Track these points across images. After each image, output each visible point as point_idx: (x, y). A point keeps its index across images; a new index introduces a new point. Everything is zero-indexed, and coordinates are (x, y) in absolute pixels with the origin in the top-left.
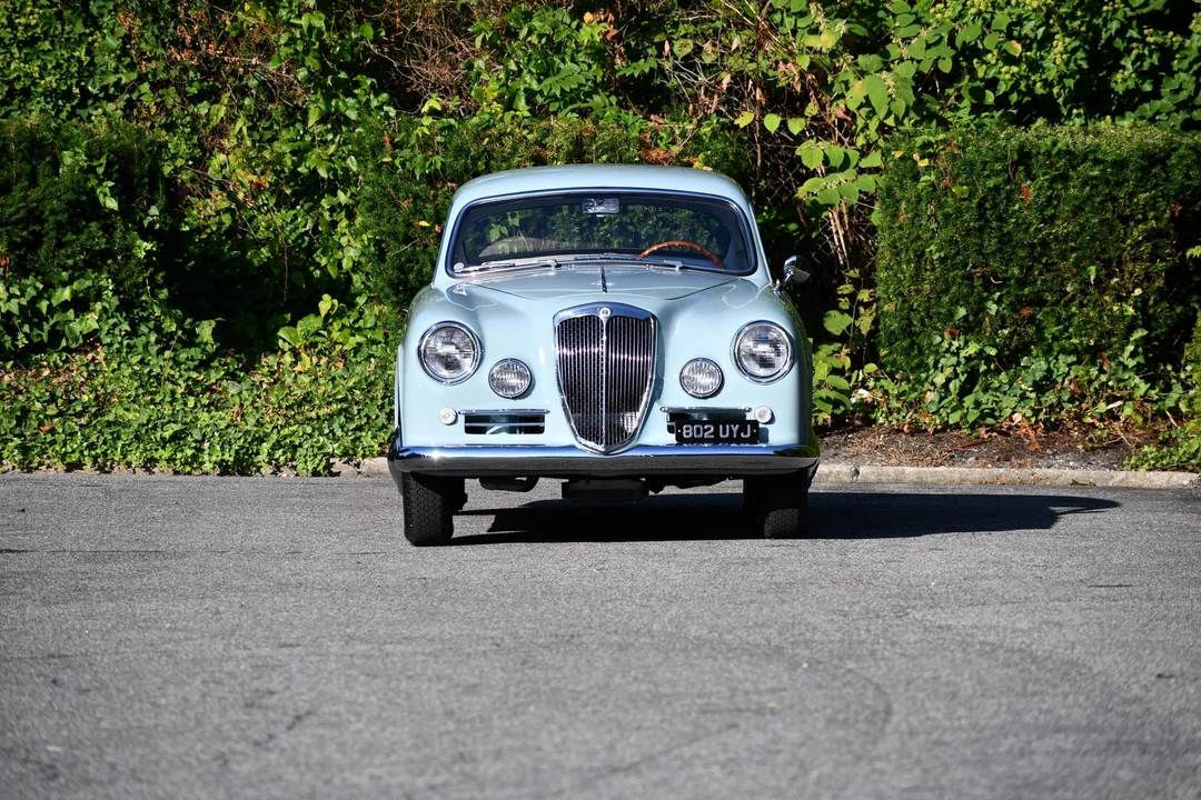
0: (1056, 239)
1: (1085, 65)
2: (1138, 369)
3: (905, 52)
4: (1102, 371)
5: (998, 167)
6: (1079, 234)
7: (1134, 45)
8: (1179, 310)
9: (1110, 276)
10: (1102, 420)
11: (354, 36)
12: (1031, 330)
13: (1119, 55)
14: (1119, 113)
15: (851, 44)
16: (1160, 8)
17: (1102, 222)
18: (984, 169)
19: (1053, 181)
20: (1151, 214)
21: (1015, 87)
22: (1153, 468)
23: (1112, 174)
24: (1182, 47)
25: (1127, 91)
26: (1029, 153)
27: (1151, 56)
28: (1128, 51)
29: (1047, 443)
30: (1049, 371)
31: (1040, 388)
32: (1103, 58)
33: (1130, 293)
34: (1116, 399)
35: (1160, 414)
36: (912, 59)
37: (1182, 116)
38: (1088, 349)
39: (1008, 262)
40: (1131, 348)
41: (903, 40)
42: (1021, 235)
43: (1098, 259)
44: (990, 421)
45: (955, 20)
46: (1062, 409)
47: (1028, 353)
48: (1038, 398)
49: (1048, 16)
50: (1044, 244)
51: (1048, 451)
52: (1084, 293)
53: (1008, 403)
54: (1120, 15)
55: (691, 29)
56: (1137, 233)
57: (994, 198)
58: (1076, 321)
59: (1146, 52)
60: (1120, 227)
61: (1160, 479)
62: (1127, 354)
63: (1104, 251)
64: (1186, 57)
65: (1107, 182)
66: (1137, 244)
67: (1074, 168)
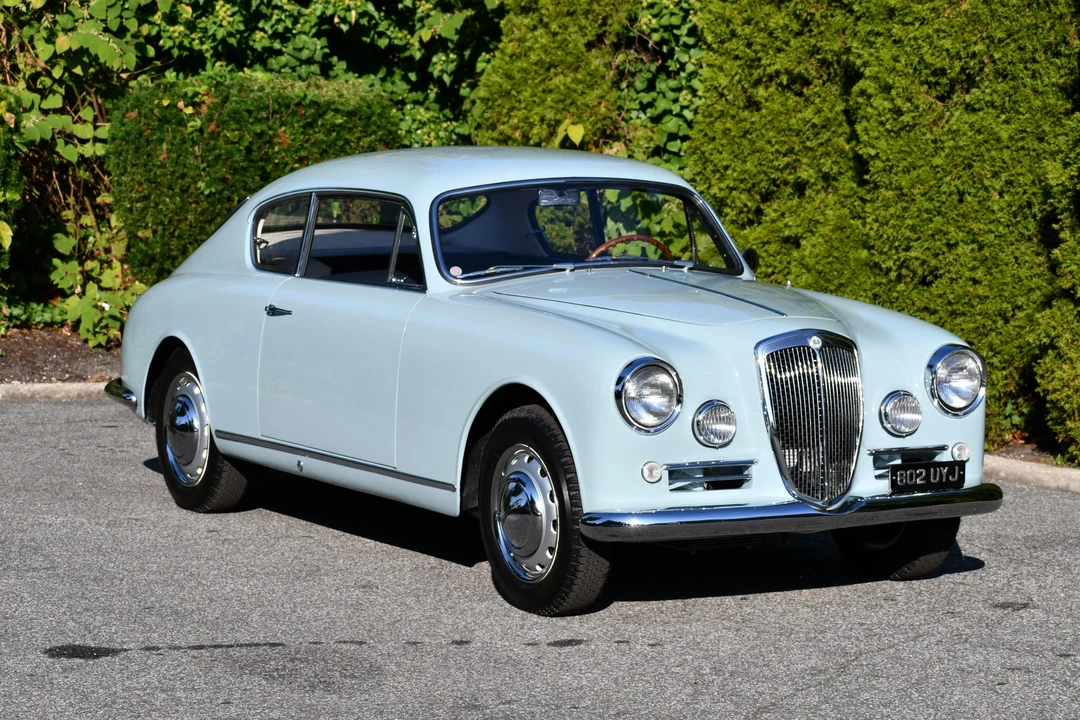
5: (261, 115)
18: (249, 117)
19: (305, 127)
21: (180, 44)
23: (347, 122)
25: (264, 48)
27: (285, 21)
57: (259, 142)
59: (283, 17)
67: (321, 116)
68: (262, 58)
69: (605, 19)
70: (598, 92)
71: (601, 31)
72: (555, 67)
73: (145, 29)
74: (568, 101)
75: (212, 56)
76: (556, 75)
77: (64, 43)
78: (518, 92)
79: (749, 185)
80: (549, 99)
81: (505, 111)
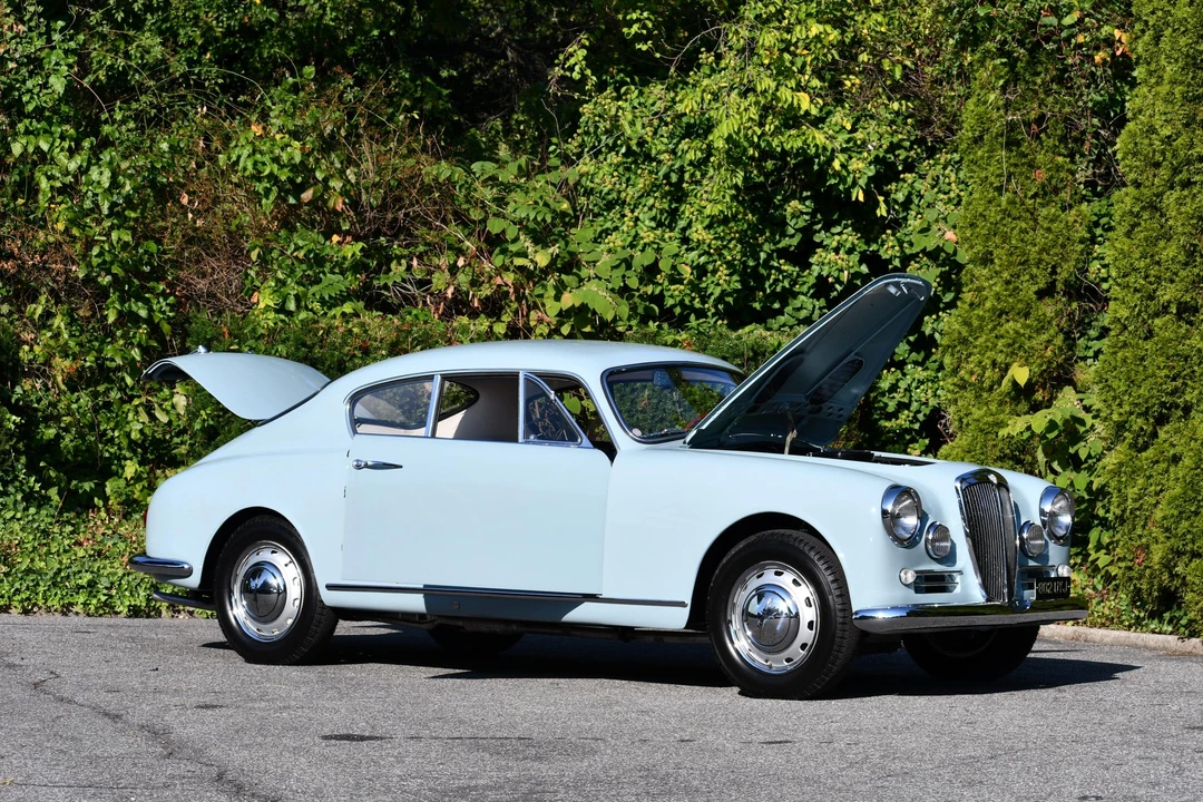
1: (739, 286)
3: (592, 272)
7: (773, 271)
11: (140, 250)
13: (763, 279)
16: (794, 244)
21: (681, 303)
27: (783, 282)
28: (769, 275)
36: (600, 279)
45: (624, 248)
49: (710, 247)
54: (766, 248)
55: (404, 252)
59: (781, 277)
64: (804, 283)
68: (762, 318)
69: (1054, 267)
70: (1045, 337)
71: (1050, 280)
72: (1007, 313)
73: (650, 289)
74: (1017, 345)
75: (713, 315)
76: (1008, 321)
77: (569, 300)
78: (976, 339)
79: (1144, 409)
80: (1001, 343)
81: (963, 357)
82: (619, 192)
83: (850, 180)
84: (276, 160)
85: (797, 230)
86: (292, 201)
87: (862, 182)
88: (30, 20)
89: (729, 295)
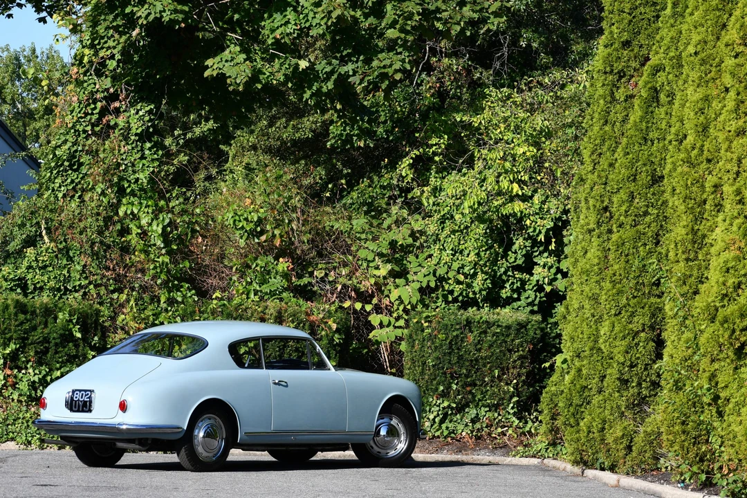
0: (482, 358)
1: (490, 286)
2: (514, 414)
3: (415, 278)
4: (499, 415)
5: (458, 327)
6: (491, 356)
7: (510, 278)
8: (531, 389)
9: (504, 374)
10: (499, 436)
11: (181, 266)
12: (470, 397)
13: (504, 282)
14: (504, 306)
15: (393, 274)
16: (521, 263)
17: (501, 351)
18: (452, 328)
19: (481, 333)
20: (521, 349)
21: (461, 294)
22: (522, 456)
23: (505, 331)
24: (529, 280)
25: (507, 297)
26: (470, 321)
28: (508, 280)
29: (477, 445)
30: (477, 414)
31: (473, 421)
32: (498, 283)
33: (511, 382)
34: (505, 427)
35: (524, 433)
36: (418, 281)
37: (530, 308)
38: (494, 405)
39: (461, 367)
40: (511, 405)
41: (414, 273)
42: (467, 356)
43: (499, 367)
44: (452, 435)
45: (436, 265)
46: (483, 430)
47: (469, 406)
48: (473, 425)
49: (475, 265)
50: (477, 360)
51: (477, 449)
52: (492, 381)
53: (460, 427)
54: (505, 265)
55: (324, 266)
56: (515, 356)
57: (456, 340)
58: (489, 393)
60: (508, 354)
61: (525, 461)
62: (510, 408)
63: (501, 364)
65: (503, 335)
66: (515, 361)
67: (489, 328)
73: (447, 287)
82: (438, 235)
83: (537, 231)
84: (246, 219)
85: (523, 256)
86: (256, 240)
87: (543, 231)
88: (132, 143)
89: (485, 290)
